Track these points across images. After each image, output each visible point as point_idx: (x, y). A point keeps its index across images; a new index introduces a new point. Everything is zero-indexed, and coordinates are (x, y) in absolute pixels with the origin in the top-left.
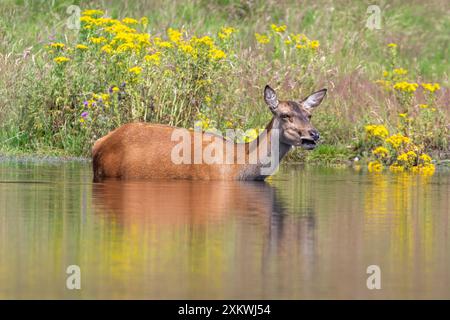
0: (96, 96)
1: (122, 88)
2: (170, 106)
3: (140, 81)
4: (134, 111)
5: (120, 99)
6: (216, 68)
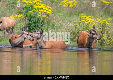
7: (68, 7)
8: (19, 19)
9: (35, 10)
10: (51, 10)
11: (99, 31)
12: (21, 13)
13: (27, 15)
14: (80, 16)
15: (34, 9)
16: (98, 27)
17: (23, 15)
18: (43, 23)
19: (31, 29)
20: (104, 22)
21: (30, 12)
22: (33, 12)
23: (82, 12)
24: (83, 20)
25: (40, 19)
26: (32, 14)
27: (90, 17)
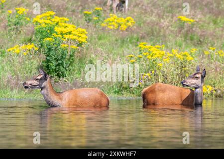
0: (145, 74)
1: (155, 72)
2: (173, 78)
3: (162, 69)
4: (160, 80)
5: (154, 75)
6: (189, 64)
7: (118, 29)
8: (28, 52)
9: (57, 36)
10: (85, 36)
11: (175, 72)
12: (30, 41)
13: (42, 45)
14: (140, 46)
15: (54, 34)
16: (173, 65)
17: (35, 46)
18: (72, 59)
19: (50, 71)
20: (185, 55)
21: (48, 39)
22: (54, 40)
23: (143, 38)
24: (145, 52)
25: (66, 53)
26: (52, 44)
27: (158, 48)
